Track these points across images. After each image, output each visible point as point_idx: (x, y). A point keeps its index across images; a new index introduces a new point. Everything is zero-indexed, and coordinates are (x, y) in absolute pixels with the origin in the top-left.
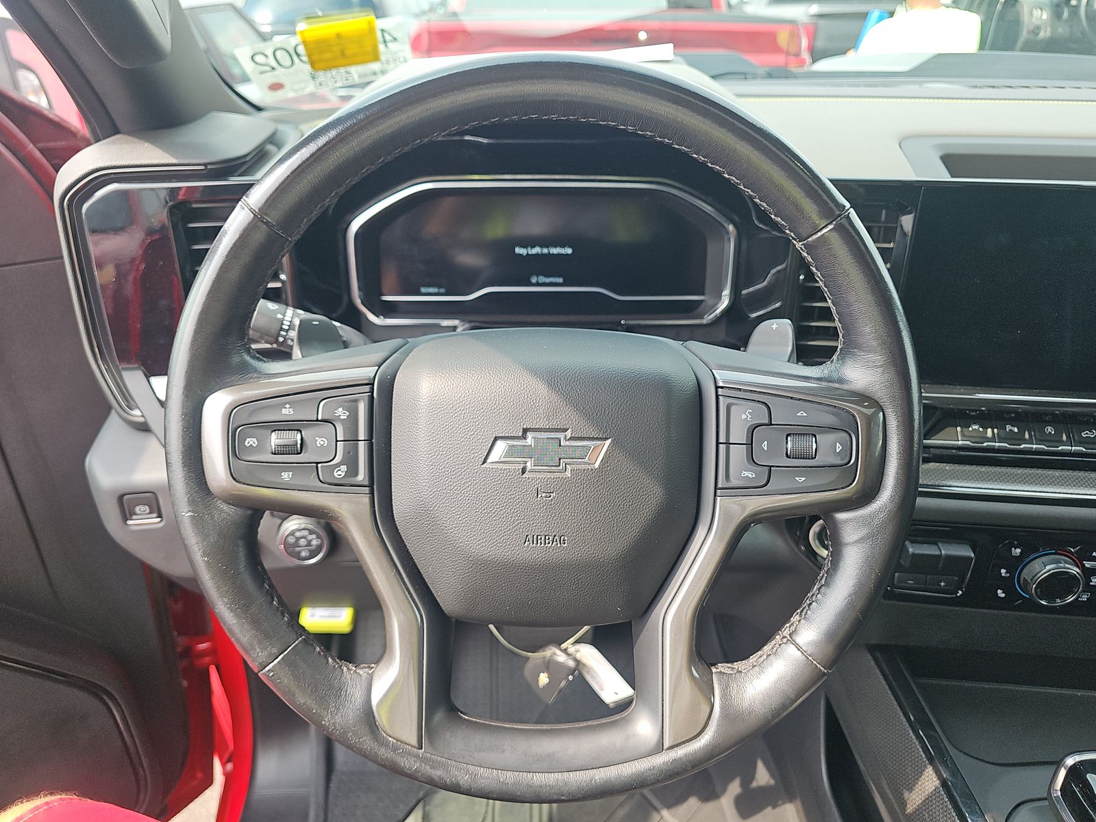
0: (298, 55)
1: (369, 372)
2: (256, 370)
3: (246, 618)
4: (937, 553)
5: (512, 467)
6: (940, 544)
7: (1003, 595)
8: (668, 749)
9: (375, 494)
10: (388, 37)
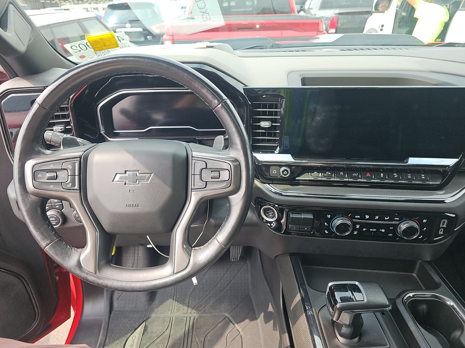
0: (88, 46)
1: (81, 153)
2: (44, 154)
3: (39, 232)
4: (301, 217)
5: (121, 183)
6: (302, 214)
7: (327, 232)
8: (175, 274)
9: (82, 192)
10: (120, 39)
